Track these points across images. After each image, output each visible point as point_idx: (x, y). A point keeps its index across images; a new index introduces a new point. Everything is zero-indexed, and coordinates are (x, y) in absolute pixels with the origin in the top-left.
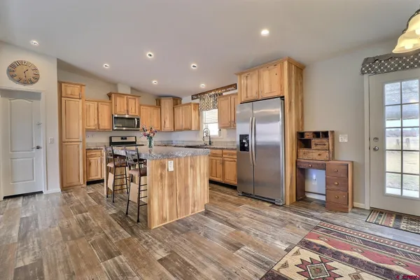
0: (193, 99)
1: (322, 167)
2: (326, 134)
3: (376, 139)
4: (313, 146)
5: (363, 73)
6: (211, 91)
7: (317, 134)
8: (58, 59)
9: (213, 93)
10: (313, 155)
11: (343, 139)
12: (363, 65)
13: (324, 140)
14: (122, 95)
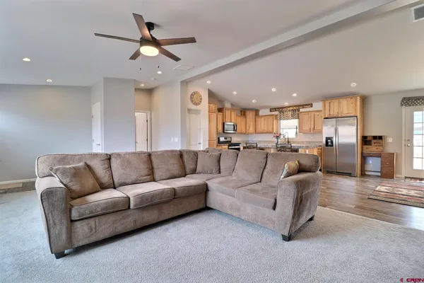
0: (271, 111)
1: (379, 155)
2: (380, 138)
3: (409, 140)
4: (373, 144)
5: (402, 105)
6: (289, 107)
7: (375, 138)
8: (209, 90)
9: (291, 108)
10: (373, 148)
11: (390, 140)
12: (402, 101)
13: (380, 141)
14: (228, 109)
